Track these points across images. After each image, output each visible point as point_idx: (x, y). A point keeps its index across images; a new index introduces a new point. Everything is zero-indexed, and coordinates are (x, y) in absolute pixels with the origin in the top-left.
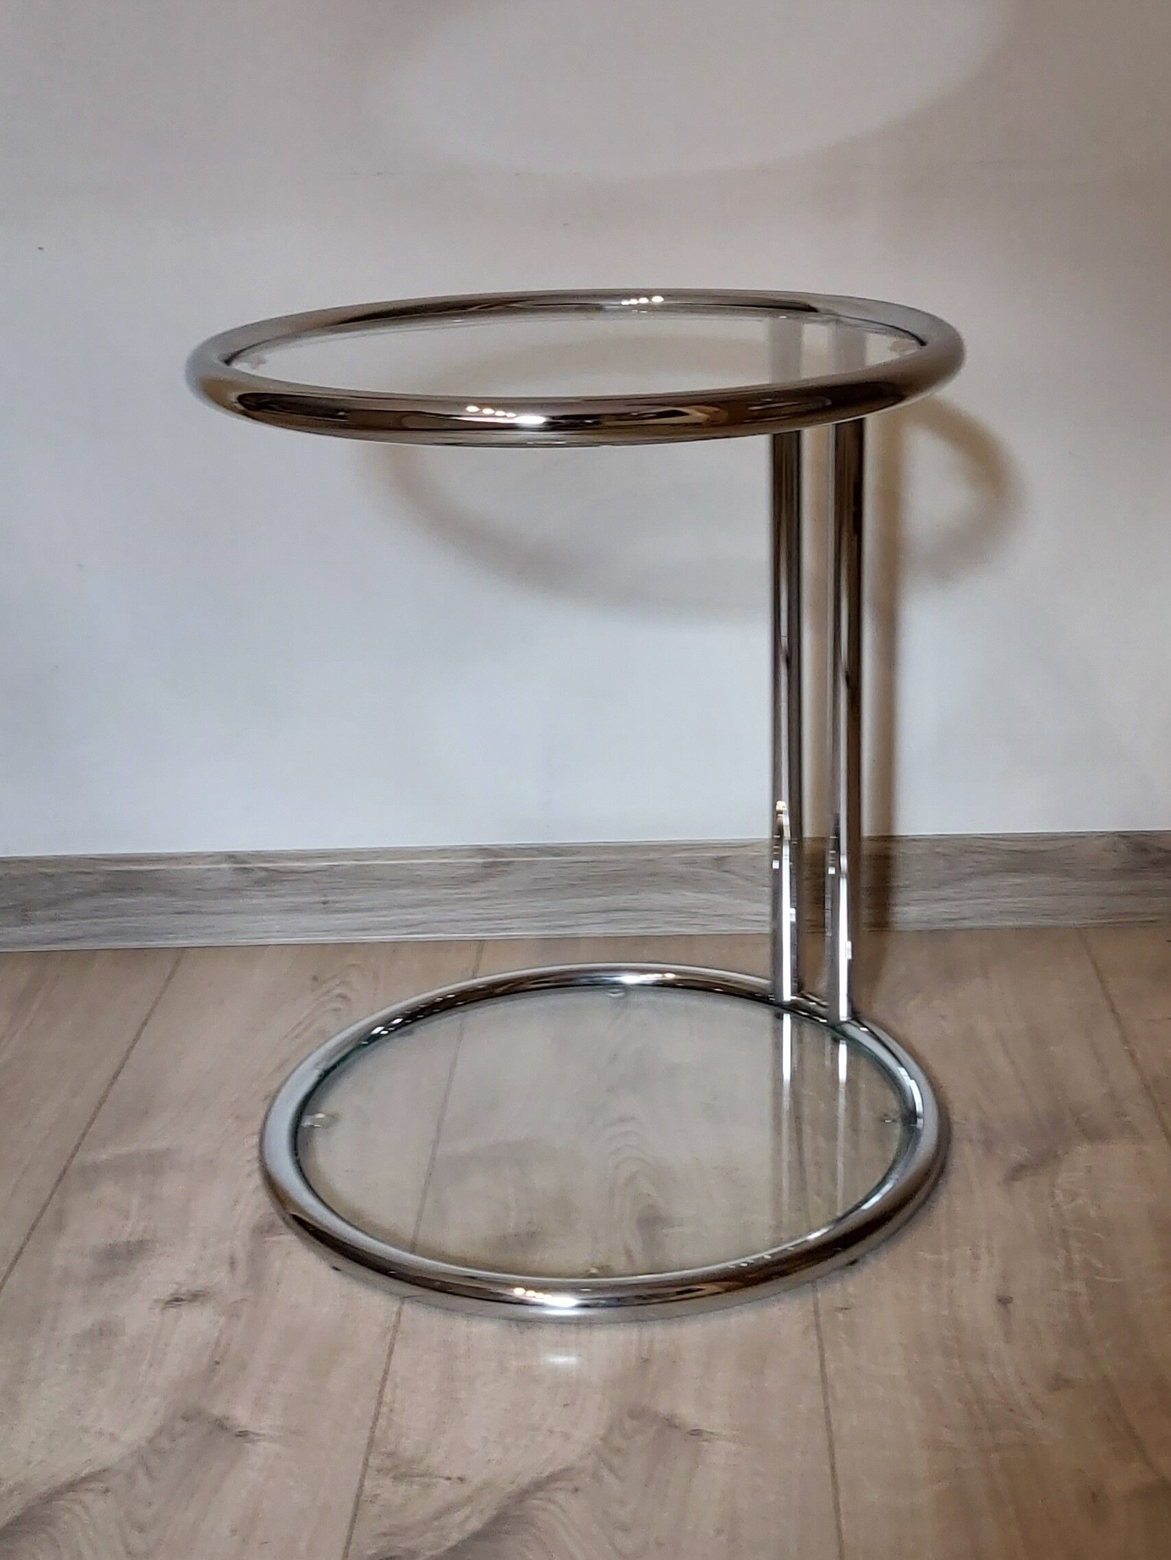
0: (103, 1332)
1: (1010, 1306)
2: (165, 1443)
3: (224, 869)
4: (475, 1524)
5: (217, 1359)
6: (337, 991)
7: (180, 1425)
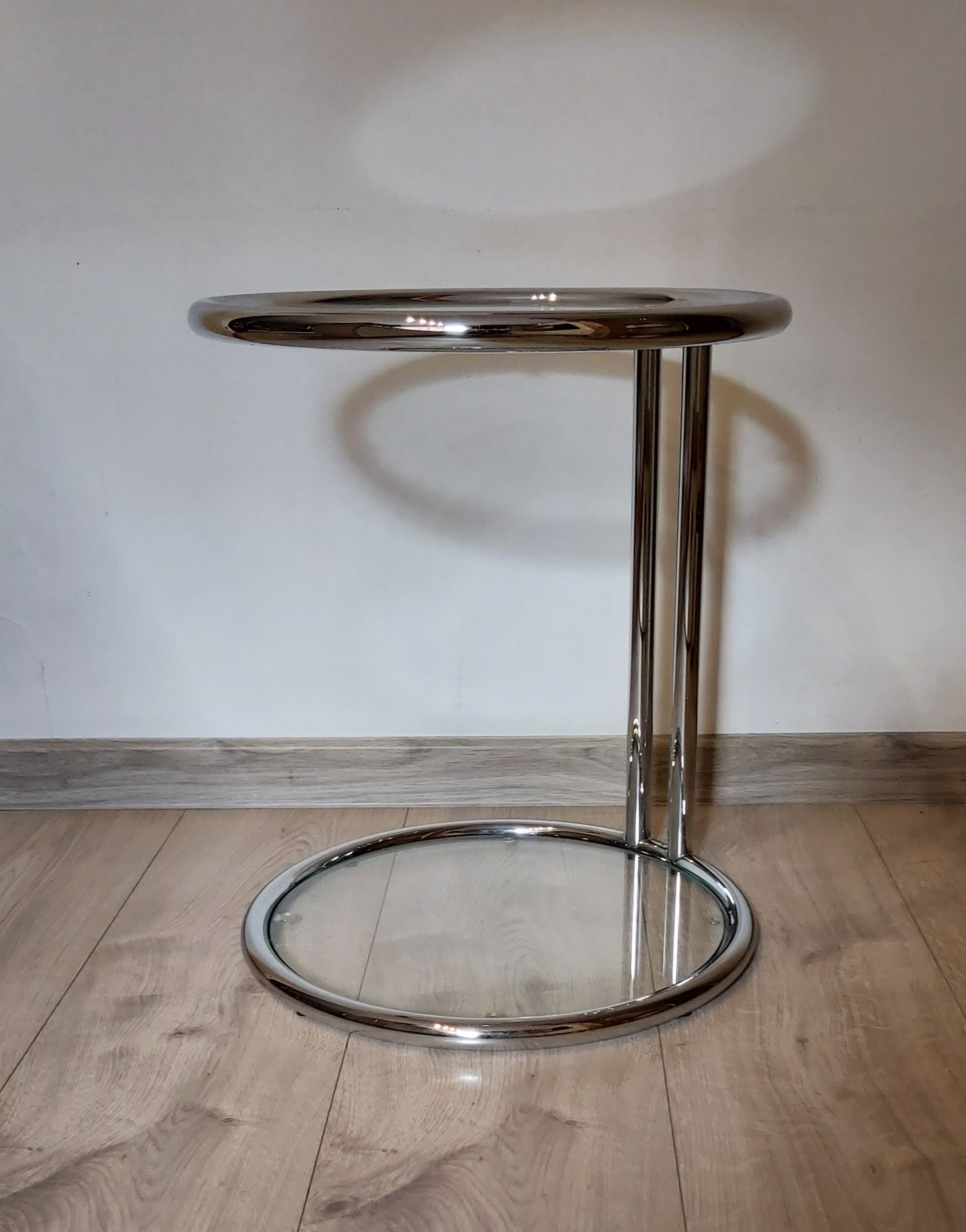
0: (123, 1054)
1: (806, 1044)
2: (169, 1126)
3: (216, 750)
4: (403, 1181)
5: (210, 1072)
6: (300, 839)
7: (180, 1115)
